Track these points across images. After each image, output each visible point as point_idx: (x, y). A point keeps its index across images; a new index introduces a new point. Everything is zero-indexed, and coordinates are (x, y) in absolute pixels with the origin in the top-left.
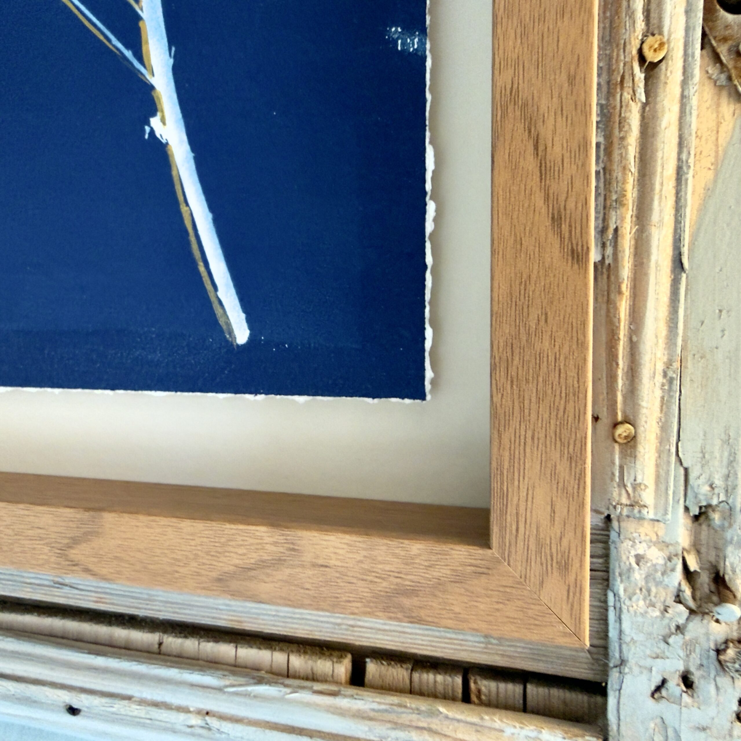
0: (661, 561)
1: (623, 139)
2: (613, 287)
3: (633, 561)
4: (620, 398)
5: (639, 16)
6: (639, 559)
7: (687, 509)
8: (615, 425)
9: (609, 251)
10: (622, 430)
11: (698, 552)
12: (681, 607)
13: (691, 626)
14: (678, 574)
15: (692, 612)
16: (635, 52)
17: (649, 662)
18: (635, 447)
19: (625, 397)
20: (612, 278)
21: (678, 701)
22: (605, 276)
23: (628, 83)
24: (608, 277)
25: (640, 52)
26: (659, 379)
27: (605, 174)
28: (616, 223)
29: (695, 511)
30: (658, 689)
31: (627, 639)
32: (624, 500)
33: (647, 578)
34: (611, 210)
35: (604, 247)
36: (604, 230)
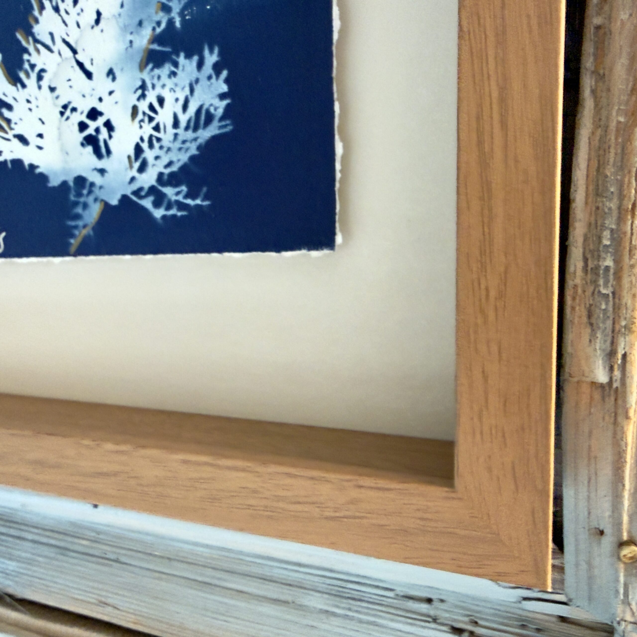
1: (632, 266)
2: (620, 411)
4: (625, 518)
8: (622, 544)
9: (617, 375)
10: (628, 551)
19: (630, 518)
20: (620, 402)
22: (613, 399)
24: (616, 400)
27: (614, 298)
28: (624, 348)
32: (629, 617)
34: (619, 335)
35: (611, 369)
36: (612, 354)
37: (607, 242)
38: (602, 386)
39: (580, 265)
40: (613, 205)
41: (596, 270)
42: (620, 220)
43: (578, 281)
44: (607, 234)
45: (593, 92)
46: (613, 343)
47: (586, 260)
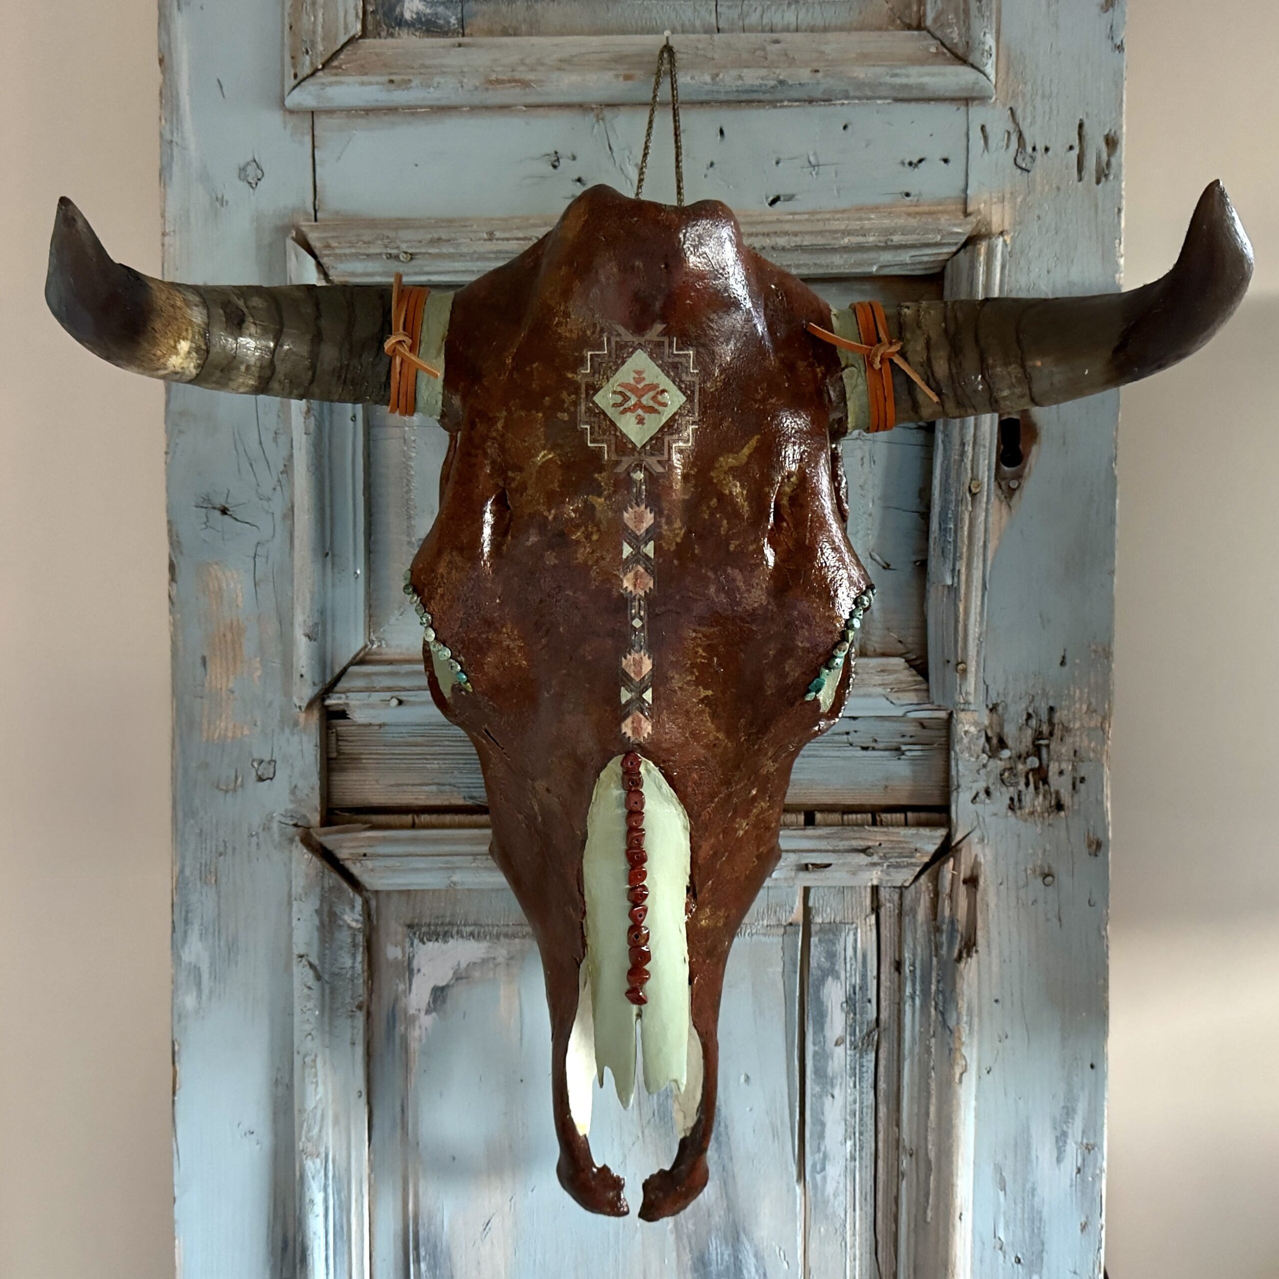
0: (976, 733)
1: (962, 528)
2: (957, 598)
3: (963, 734)
4: (960, 651)
5: (969, 471)
6: (966, 732)
7: (987, 706)
8: (958, 664)
9: (956, 580)
10: (961, 667)
11: (992, 728)
12: (985, 755)
13: (990, 764)
14: (983, 739)
15: (990, 757)
16: (967, 487)
17: (970, 785)
18: (966, 675)
19: (962, 651)
20: (957, 593)
21: (983, 803)
22: (953, 592)
23: (964, 502)
25: (970, 488)
26: (977, 641)
27: (954, 543)
28: (958, 568)
29: (990, 706)
30: (975, 798)
31: (961, 774)
32: (962, 701)
33: (969, 742)
34: (957, 561)
35: (953, 578)
36: (953, 570)
37: (950, 516)
38: (949, 587)
39: (937, 526)
40: (953, 498)
41: (945, 529)
42: (957, 506)
43: (936, 535)
44: (950, 512)
45: (943, 442)
46: (954, 565)
47: (940, 524)
